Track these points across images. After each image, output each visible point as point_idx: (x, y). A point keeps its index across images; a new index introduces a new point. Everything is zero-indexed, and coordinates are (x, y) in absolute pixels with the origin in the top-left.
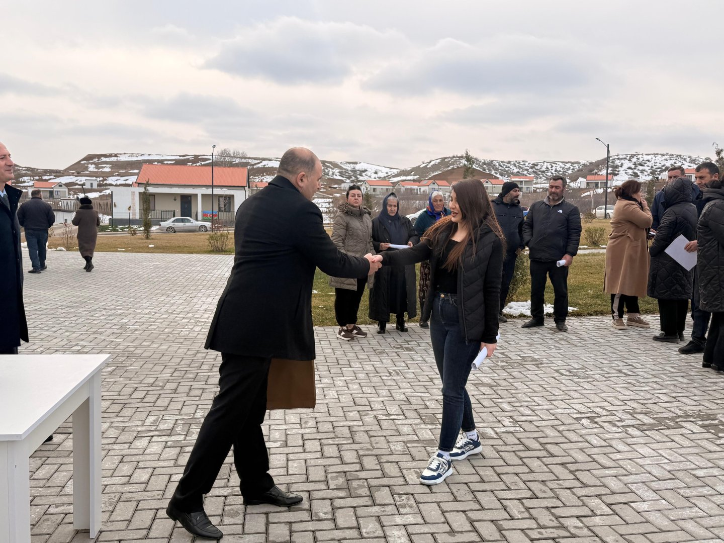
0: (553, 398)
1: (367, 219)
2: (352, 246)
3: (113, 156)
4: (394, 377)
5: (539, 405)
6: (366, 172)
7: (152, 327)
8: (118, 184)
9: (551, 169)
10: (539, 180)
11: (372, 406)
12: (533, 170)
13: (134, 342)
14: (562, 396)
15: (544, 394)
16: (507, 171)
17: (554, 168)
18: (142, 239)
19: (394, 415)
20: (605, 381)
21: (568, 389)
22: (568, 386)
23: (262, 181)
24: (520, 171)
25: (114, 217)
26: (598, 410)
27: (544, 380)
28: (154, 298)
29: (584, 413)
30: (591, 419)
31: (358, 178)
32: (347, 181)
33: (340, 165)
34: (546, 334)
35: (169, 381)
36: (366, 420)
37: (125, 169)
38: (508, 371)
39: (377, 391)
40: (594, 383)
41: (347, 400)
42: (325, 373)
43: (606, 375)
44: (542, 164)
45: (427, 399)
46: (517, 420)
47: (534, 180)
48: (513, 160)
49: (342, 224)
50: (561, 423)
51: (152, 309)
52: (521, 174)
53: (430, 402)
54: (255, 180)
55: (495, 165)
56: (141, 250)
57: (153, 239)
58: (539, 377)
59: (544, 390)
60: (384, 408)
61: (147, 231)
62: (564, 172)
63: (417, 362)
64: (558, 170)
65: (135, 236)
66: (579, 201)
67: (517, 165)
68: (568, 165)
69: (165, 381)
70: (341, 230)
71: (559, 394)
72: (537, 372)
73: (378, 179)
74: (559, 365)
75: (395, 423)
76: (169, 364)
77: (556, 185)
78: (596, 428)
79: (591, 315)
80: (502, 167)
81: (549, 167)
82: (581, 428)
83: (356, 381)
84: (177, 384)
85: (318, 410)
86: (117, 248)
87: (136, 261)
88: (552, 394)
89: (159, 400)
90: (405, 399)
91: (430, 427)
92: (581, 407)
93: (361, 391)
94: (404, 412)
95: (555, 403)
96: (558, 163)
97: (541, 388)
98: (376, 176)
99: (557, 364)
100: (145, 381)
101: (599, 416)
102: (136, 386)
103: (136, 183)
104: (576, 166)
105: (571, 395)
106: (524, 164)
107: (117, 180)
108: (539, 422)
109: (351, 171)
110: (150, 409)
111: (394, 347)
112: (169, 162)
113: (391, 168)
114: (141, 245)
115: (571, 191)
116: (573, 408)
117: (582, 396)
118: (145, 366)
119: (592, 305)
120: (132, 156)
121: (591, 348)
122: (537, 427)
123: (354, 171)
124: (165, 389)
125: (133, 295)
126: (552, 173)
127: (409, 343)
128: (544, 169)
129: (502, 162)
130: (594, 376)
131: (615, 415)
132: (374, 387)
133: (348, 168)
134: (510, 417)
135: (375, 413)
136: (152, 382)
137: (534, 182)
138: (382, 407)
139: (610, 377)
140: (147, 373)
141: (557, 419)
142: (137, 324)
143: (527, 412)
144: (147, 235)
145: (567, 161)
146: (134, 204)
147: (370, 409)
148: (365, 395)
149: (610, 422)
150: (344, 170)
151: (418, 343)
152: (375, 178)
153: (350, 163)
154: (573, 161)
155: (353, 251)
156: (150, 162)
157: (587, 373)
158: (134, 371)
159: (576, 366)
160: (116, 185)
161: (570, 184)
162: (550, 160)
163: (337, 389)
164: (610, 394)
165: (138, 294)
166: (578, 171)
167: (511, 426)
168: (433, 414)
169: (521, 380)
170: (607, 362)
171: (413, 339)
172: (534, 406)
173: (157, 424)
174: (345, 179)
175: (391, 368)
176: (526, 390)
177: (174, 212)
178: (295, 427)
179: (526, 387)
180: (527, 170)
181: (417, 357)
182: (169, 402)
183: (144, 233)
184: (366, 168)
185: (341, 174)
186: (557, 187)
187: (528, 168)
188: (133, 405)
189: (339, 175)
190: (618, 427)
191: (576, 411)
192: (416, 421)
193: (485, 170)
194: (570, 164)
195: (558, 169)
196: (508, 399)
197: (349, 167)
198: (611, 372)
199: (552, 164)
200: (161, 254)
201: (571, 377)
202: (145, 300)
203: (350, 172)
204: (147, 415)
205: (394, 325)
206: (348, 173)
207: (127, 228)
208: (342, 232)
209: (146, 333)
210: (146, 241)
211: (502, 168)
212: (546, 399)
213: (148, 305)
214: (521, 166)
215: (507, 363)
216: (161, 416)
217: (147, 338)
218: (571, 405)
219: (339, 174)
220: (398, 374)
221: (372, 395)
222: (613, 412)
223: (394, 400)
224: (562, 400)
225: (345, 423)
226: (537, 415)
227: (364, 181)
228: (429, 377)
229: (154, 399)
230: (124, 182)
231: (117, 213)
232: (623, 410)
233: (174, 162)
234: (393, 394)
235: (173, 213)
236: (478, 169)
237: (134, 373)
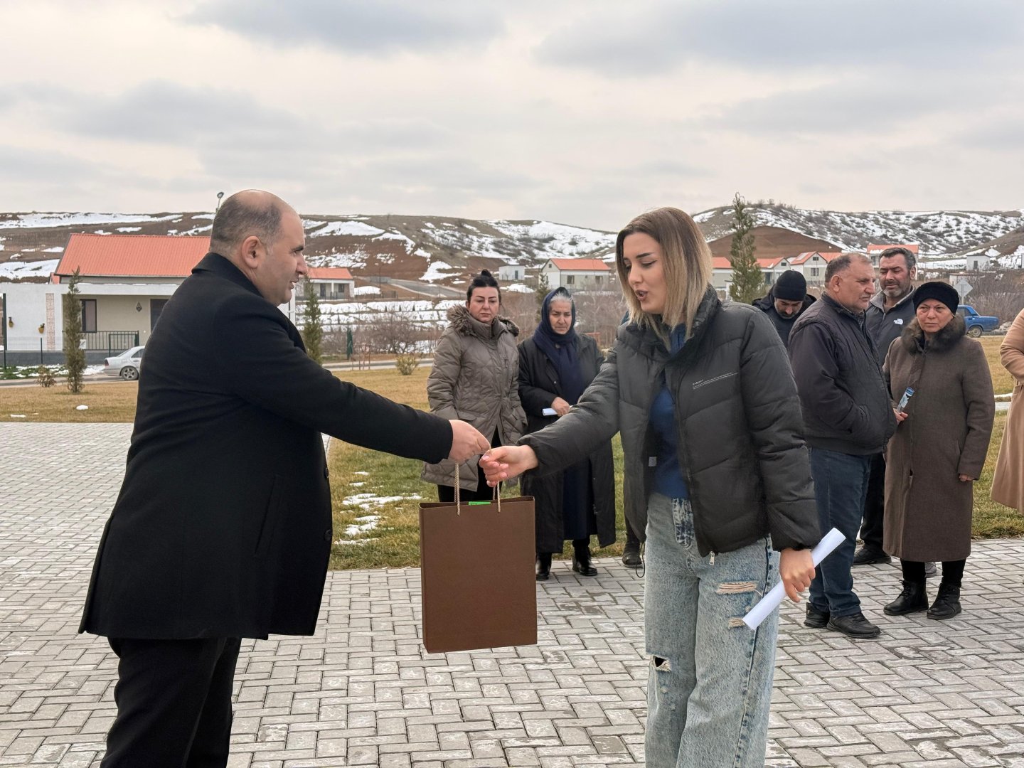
0: (872, 701)
1: (509, 344)
2: (469, 400)
3: (9, 219)
4: (552, 665)
5: (839, 716)
6: (552, 242)
7: (67, 574)
8: (20, 277)
9: (956, 228)
10: (931, 252)
11: (497, 721)
12: (915, 231)
13: (26, 604)
14: (890, 699)
15: (853, 694)
16: (859, 235)
17: (963, 226)
18: (64, 394)
19: (538, 738)
20: (985, 668)
21: (906, 683)
22: (906, 679)
23: (327, 265)
24: (889, 234)
25: (9, 349)
26: (955, 725)
27: (861, 668)
28: (76, 516)
29: (928, 730)
30: (940, 743)
31: (535, 255)
32: (510, 263)
33: (496, 227)
34: (884, 578)
35: (91, 678)
36: (479, 748)
37: (35, 245)
38: (790, 650)
39: (512, 692)
40: (961, 673)
41: (449, 711)
42: (411, 658)
43: (990, 657)
44: (937, 217)
45: (612, 706)
46: (788, 744)
47: (920, 252)
48: (872, 210)
49: (451, 354)
50: (876, 750)
51: (71, 537)
52: (891, 240)
53: (617, 712)
54: (311, 264)
55: (832, 223)
56: (59, 417)
57: (87, 393)
58: (851, 661)
59: (855, 687)
60: (521, 725)
61: (75, 376)
62: (985, 234)
63: (605, 635)
64: (973, 230)
65: (52, 387)
66: (1019, 297)
67: (882, 220)
68: (994, 220)
69: (83, 679)
70: (449, 365)
71: (886, 694)
72: (848, 652)
73: (577, 256)
74: (897, 637)
75: (537, 754)
76: (94, 646)
77: (891, 265)
78: (945, 758)
79: (988, 536)
80: (848, 225)
81: (953, 223)
82: (915, 759)
83: (474, 673)
84: (105, 684)
85: (386, 730)
86: (10, 412)
87: (48, 441)
88: (870, 695)
89: (66, 714)
90: (567, 707)
91: (609, 760)
92: (925, 720)
93: (479, 694)
94: (560, 732)
95: (872, 712)
96: (972, 215)
97: (850, 683)
98: (573, 249)
99: (895, 635)
100: (42, 680)
101: (957, 735)
102: (22, 688)
103: (55, 275)
104: (1013, 221)
105: (908, 697)
106: (898, 219)
107: (17, 270)
108: (832, 748)
109: (518, 240)
110: (47, 732)
111: (563, 606)
112: (129, 230)
113: (607, 233)
114: (61, 407)
115: (1002, 275)
116: (908, 722)
117: (930, 698)
118: (45, 650)
119: (993, 517)
120: (48, 218)
121: (973, 604)
122: (827, 758)
123: (526, 240)
124: (80, 693)
125: (34, 509)
126: (960, 238)
127: (596, 598)
128: (941, 228)
129: (849, 215)
130: (964, 659)
131: (991, 734)
132: (506, 684)
133: (512, 234)
134: (775, 739)
135: (500, 734)
136: (56, 681)
137: (920, 256)
138: (517, 723)
139: (1000, 660)
140: (46, 664)
141: (870, 742)
142: (35, 568)
143: (811, 730)
144: (76, 385)
145: (992, 211)
146: (51, 321)
147: (493, 727)
148: (486, 702)
149: (976, 748)
150: (504, 239)
151: (614, 598)
152: (571, 254)
153: (516, 223)
154: (1004, 210)
155: (472, 411)
156: (89, 229)
157: (952, 652)
158: (21, 659)
159: (932, 639)
160: (16, 281)
161: (999, 260)
162: (955, 209)
163: (431, 690)
164: (989, 693)
165: (44, 507)
166: (1017, 231)
167: (773, 756)
168: (619, 736)
169: (813, 668)
170: (999, 630)
171: (604, 591)
172: (828, 718)
173: (58, 760)
174: (506, 257)
175: (548, 648)
176: (818, 688)
177: (137, 336)
178: (334, 763)
179: (820, 681)
180: (904, 231)
181: (607, 626)
182: (85, 719)
183: (68, 381)
184: (551, 234)
185: (498, 247)
186: (894, 270)
187: (906, 227)
188: (13, 725)
189: (494, 250)
190: (991, 756)
191: (911, 728)
192: (580, 750)
193: (811, 234)
194: (999, 217)
195: (973, 228)
196: (778, 705)
197: (515, 232)
198: (1004, 650)
199: (959, 218)
200: (100, 424)
201: (916, 662)
202: (57, 520)
203: (517, 243)
204: (39, 743)
205: (570, 563)
206: (513, 244)
207: (36, 371)
208: (450, 370)
209: (53, 586)
210: (72, 397)
211: (849, 228)
212: (856, 704)
213: (63, 529)
214: (891, 223)
215: (790, 634)
216: (67, 746)
217: (54, 595)
218: (905, 716)
219: (492, 247)
220: (561, 660)
221: (501, 701)
222: (989, 728)
223: (544, 710)
224: (888, 706)
225: (436, 755)
226: (831, 735)
227: (546, 261)
228: (623, 665)
229: (57, 714)
230: (33, 274)
231: (15, 339)
232: (1009, 725)
233: (140, 228)
234: (544, 699)
235: (134, 337)
236: (796, 230)
237: (22, 664)
